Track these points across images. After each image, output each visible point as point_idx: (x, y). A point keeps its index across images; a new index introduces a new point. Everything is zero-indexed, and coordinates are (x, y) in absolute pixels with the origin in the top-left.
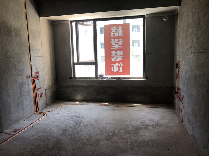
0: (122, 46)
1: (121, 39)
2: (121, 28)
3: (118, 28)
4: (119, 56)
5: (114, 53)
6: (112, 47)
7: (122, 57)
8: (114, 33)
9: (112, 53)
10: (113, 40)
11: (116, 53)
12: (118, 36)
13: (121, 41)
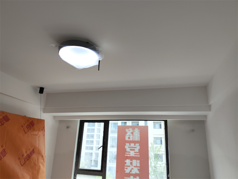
0: (139, 154)
1: (137, 145)
2: (138, 131)
3: (134, 130)
4: (135, 167)
5: (128, 161)
6: (126, 153)
7: (139, 168)
8: (129, 136)
9: (125, 161)
10: (127, 144)
11: (131, 162)
12: (134, 140)
13: (138, 147)
